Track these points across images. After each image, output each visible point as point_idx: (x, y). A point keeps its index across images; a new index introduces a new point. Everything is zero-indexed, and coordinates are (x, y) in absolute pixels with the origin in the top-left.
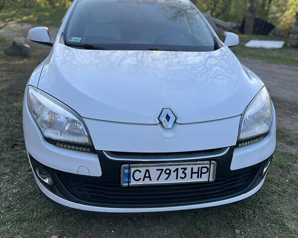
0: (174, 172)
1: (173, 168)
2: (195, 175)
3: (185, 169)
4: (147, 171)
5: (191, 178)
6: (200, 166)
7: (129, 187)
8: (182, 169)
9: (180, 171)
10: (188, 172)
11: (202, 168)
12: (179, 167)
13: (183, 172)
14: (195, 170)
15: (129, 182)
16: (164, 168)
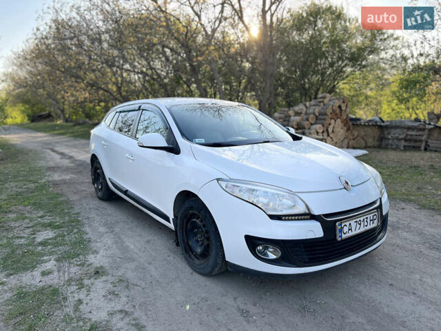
0: (362, 222)
1: (362, 219)
2: (371, 223)
3: (367, 218)
4: (350, 224)
5: (370, 225)
6: (373, 214)
7: (342, 240)
8: (365, 218)
9: (365, 221)
10: (369, 220)
11: (374, 216)
13: (367, 221)
14: (371, 218)
15: (341, 236)
16: (358, 220)
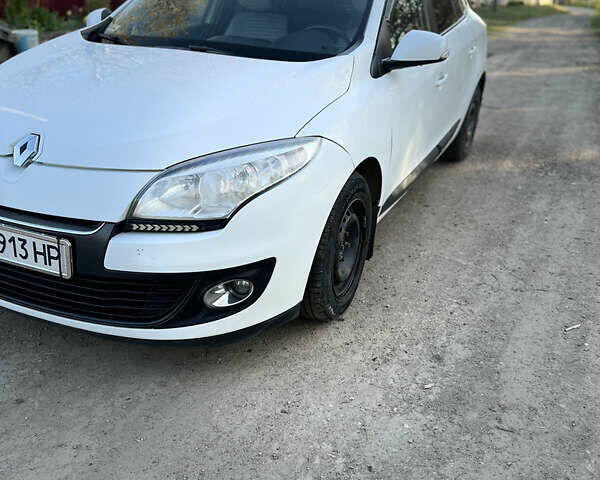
0: (10, 241)
1: (7, 235)
2: (40, 258)
3: (25, 242)
5: (36, 261)
6: (46, 243)
8: (20, 239)
9: (19, 244)
10: (30, 249)
11: (49, 247)
12: (16, 236)
13: (23, 247)
14: (40, 249)
